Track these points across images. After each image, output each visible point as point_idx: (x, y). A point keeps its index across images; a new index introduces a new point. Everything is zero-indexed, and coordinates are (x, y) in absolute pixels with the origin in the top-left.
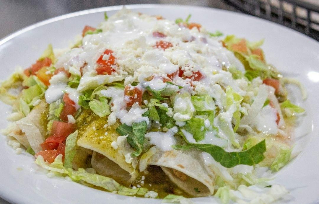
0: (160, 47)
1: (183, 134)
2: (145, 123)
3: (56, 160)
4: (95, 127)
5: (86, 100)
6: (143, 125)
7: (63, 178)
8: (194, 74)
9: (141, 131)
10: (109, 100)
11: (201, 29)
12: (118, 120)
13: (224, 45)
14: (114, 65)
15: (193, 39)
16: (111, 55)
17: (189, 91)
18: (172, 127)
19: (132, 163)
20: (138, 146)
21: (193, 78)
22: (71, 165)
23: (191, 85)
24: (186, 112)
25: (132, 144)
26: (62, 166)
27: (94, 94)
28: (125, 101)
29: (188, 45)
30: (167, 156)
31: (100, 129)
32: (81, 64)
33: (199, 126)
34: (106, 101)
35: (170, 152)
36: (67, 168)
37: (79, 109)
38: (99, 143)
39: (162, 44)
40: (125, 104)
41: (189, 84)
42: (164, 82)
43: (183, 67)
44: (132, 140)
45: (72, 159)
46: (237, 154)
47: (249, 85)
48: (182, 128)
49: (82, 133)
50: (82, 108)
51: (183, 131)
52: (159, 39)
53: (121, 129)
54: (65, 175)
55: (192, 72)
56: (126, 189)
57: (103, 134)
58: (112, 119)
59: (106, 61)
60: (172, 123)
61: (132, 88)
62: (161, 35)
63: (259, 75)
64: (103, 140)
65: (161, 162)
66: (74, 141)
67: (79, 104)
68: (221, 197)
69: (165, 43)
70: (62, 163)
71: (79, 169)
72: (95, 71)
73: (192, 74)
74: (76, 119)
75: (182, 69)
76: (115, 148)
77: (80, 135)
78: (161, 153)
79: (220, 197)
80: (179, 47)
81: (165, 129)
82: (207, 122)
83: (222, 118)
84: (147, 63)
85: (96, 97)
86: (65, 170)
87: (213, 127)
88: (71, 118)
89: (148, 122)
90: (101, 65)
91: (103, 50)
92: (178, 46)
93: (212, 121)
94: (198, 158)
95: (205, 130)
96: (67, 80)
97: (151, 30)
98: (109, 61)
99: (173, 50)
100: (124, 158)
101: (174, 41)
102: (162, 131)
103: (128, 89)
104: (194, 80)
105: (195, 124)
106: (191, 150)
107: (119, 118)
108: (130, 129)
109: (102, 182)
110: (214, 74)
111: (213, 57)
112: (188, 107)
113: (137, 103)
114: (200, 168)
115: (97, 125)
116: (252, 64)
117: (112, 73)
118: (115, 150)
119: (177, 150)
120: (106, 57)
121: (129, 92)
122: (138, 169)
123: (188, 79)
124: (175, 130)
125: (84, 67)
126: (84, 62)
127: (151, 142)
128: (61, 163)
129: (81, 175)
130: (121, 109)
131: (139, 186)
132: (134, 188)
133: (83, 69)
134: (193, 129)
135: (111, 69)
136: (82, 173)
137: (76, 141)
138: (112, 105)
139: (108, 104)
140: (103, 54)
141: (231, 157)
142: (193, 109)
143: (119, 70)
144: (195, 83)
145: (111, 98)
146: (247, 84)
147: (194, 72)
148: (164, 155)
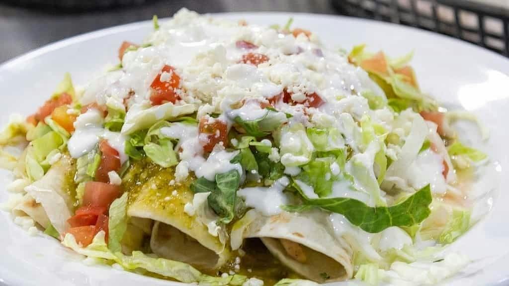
0: (248, 62)
1: (299, 187)
2: (236, 173)
3: (95, 239)
4: (156, 185)
5: (137, 145)
6: (233, 176)
7: (109, 266)
8: (308, 98)
9: (230, 184)
10: (175, 143)
11: (312, 37)
12: (192, 174)
13: (350, 62)
14: (179, 88)
15: (300, 51)
16: (174, 73)
17: (303, 122)
18: (280, 177)
19: (218, 237)
20: (226, 210)
21: (307, 103)
22: (120, 248)
23: (305, 114)
24: (300, 153)
25: (216, 209)
26: (106, 248)
27: (149, 134)
28: (201, 142)
29: (294, 59)
30: (274, 221)
31: (164, 188)
32: (125, 93)
33: (322, 173)
34: (170, 145)
35: (279, 215)
36: (113, 252)
37: (126, 162)
38: (164, 208)
39: (253, 59)
40: (201, 148)
41: (302, 112)
42: (263, 108)
43: (289, 87)
44: (215, 202)
45: (121, 238)
46: (387, 210)
47: (395, 117)
48: (295, 177)
49: (134, 195)
50: (130, 159)
51: (297, 182)
52: (245, 52)
53: (198, 185)
54: (111, 263)
55: (305, 93)
56: (211, 279)
57: (169, 193)
58: (182, 171)
59: (165, 82)
60: (279, 172)
61: (211, 120)
62: (249, 45)
63: (409, 107)
64: (170, 201)
65: (265, 232)
66: (123, 209)
67: (127, 153)
68: (365, 279)
69: (256, 56)
70: (106, 245)
71: (134, 252)
72: (149, 101)
73: (304, 98)
74: (122, 177)
75: (288, 91)
76: (191, 213)
77: (131, 200)
78: (263, 217)
79: (363, 279)
80: (280, 59)
81: (268, 182)
82: (335, 167)
83: (358, 161)
84: (232, 82)
85: (154, 139)
86: (112, 254)
87: (345, 175)
88: (114, 176)
89: (241, 172)
90: (158, 90)
91: (160, 66)
92: (278, 58)
93: (342, 165)
94: (324, 223)
95: (332, 180)
96: (102, 122)
97: (233, 40)
98: (171, 83)
99: (270, 65)
100: (206, 229)
101: (270, 52)
102: (264, 186)
103: (206, 123)
104: (309, 107)
105: (317, 170)
106: (311, 211)
107: (192, 170)
108: (212, 184)
109: (173, 270)
110: (339, 99)
111: (336, 75)
112: (303, 145)
113: (221, 143)
114: (329, 237)
115: (158, 182)
116: (398, 89)
117: (177, 101)
118: (190, 217)
119: (291, 211)
120: (166, 77)
121: (206, 127)
122: (228, 245)
123: (298, 106)
124: (284, 181)
125: (128, 98)
126: (129, 90)
127: (248, 203)
128: (104, 244)
129: (138, 261)
130: (196, 155)
131: (231, 272)
132: (225, 275)
133: (127, 101)
134: (313, 179)
135: (175, 96)
136: (139, 258)
137: (126, 209)
138: (181, 150)
139: (174, 149)
140: (161, 72)
141: (377, 215)
142: (310, 148)
143: (188, 97)
144: (311, 110)
145: (178, 140)
146: (392, 118)
147: (308, 94)
148: (270, 221)
